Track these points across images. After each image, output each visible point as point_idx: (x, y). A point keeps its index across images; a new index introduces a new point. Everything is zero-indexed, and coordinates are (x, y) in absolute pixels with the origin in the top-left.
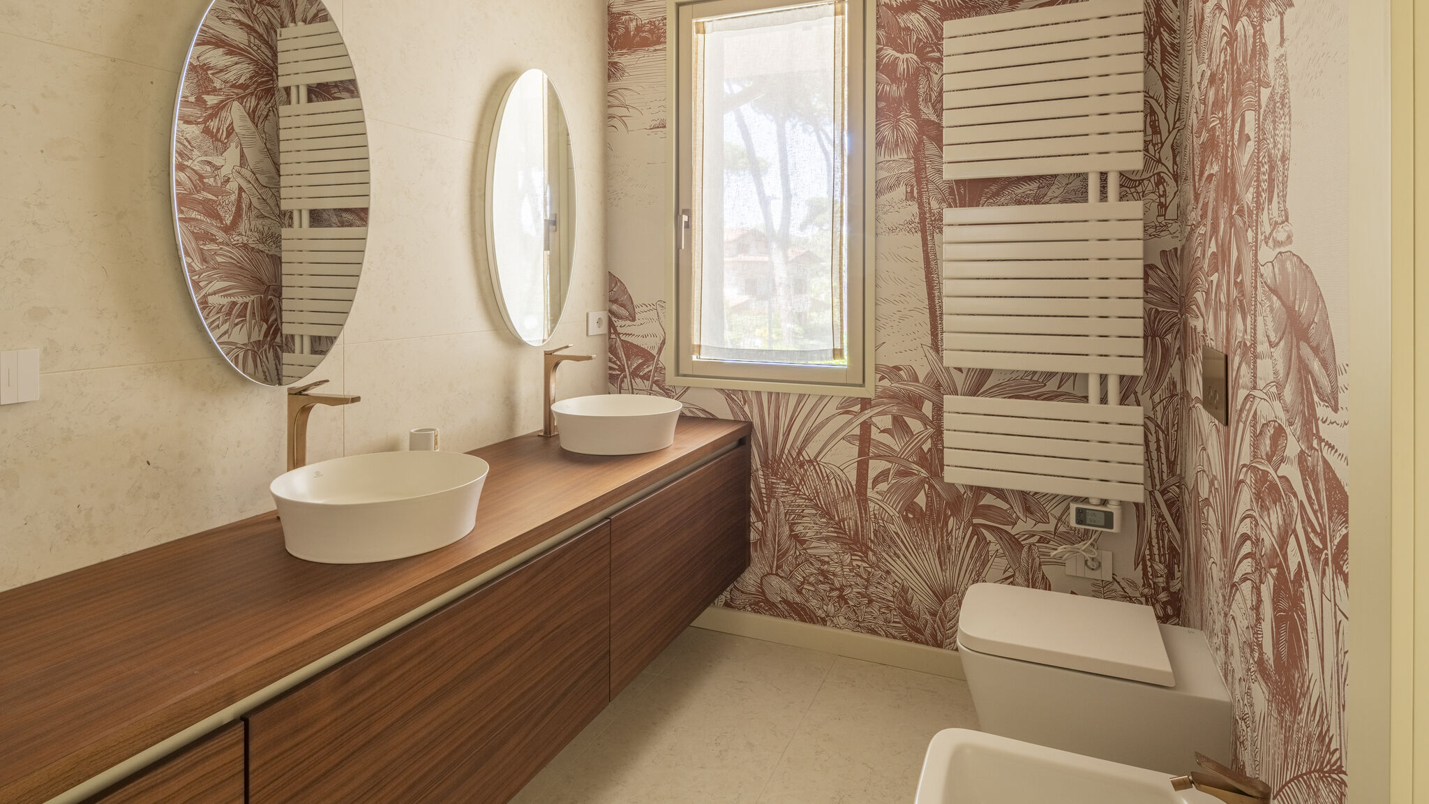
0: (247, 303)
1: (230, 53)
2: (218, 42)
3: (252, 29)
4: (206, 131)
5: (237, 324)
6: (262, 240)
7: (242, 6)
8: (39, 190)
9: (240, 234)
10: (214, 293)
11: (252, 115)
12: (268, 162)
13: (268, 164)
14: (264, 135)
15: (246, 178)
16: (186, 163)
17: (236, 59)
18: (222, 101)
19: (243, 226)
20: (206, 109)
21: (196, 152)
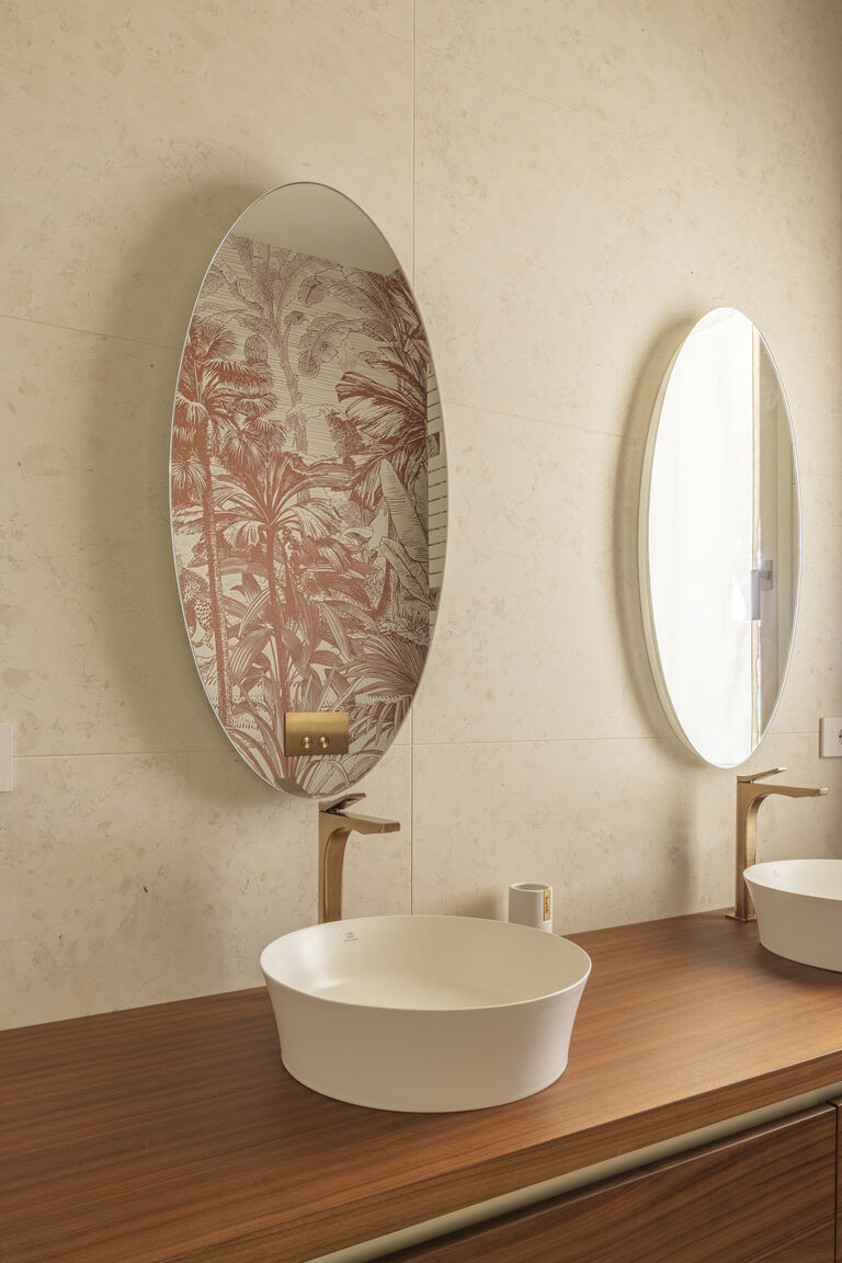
0: (395, 704)
1: (379, 402)
2: (368, 391)
3: (402, 370)
4: (355, 498)
5: (384, 730)
6: (411, 629)
7: (392, 344)
8: (16, 515)
9: (388, 620)
10: (362, 692)
11: (401, 474)
12: (418, 529)
13: (417, 532)
14: (413, 498)
15: (394, 552)
16: (334, 537)
17: (385, 408)
18: (371, 461)
19: (391, 611)
20: (355, 471)
21: (344, 523)
